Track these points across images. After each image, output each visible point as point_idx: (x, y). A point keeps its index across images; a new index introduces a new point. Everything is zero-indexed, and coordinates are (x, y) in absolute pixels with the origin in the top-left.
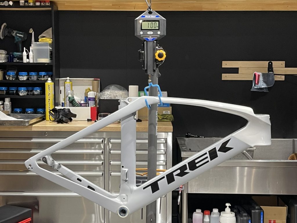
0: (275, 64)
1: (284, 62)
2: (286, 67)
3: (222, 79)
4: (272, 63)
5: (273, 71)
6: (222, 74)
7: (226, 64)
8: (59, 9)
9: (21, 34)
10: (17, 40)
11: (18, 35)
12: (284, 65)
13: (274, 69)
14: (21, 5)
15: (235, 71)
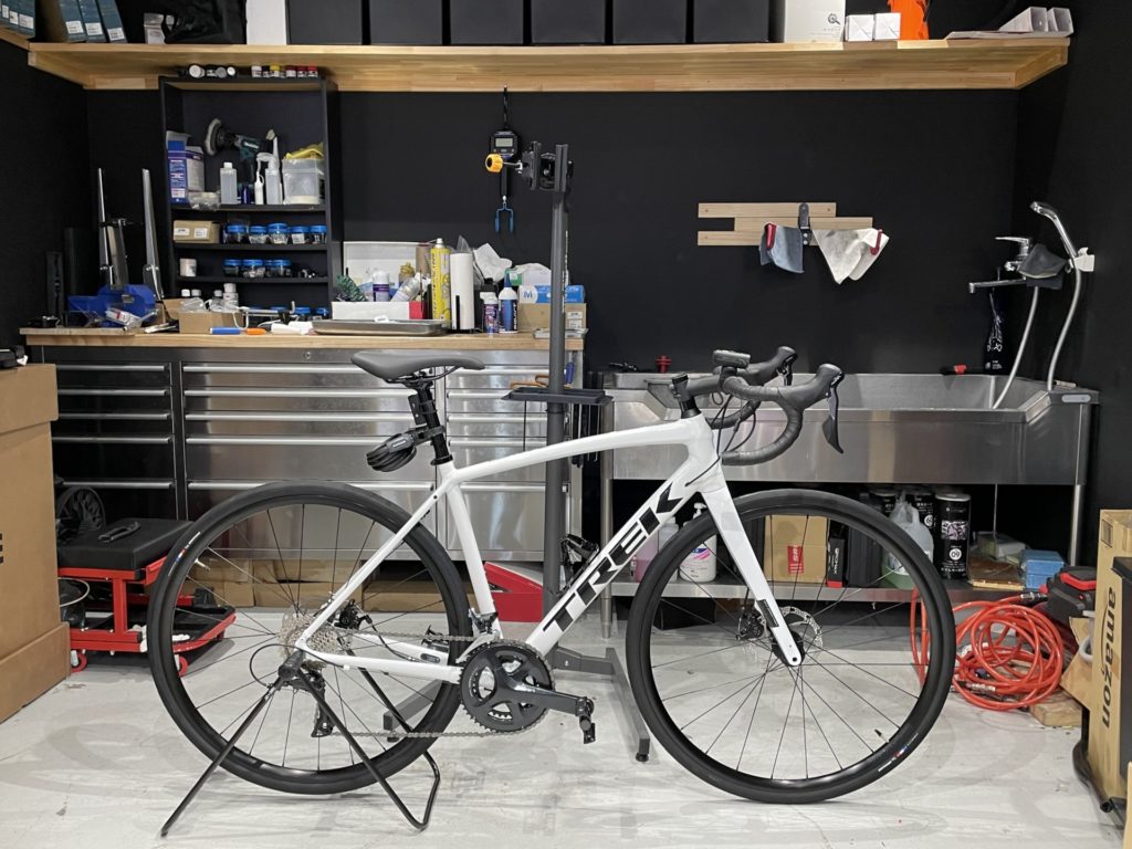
0: (815, 208)
1: (835, 204)
2: (837, 215)
3: (699, 244)
4: (807, 207)
5: (809, 226)
6: (700, 233)
7: (707, 210)
8: (341, 88)
9: (254, 143)
10: (245, 157)
11: (247, 144)
12: (834, 211)
13: (811, 219)
14: (255, 75)
15: (727, 224)
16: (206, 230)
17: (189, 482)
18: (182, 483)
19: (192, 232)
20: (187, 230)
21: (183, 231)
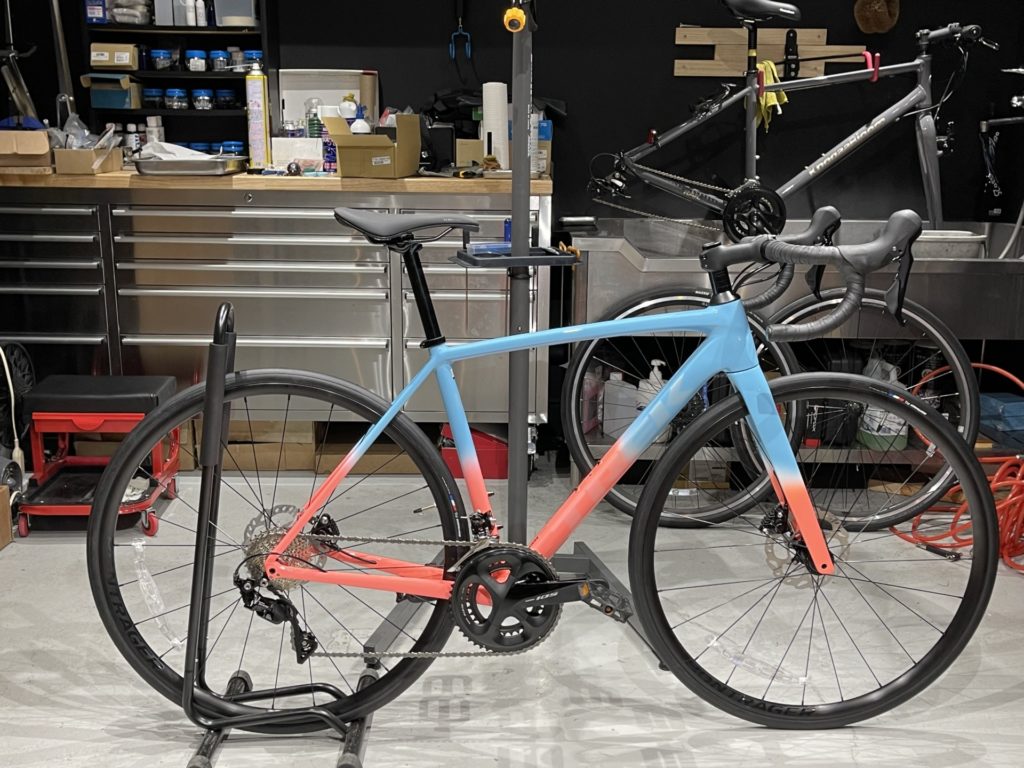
0: (803, 35)
1: (825, 30)
2: (828, 43)
3: (676, 74)
4: (795, 34)
5: (797, 55)
6: (676, 61)
7: (686, 35)
12: (824, 39)
13: (799, 48)
15: (706, 52)
16: (128, 54)
17: (122, 337)
18: (114, 337)
19: (112, 57)
20: (107, 54)
21: (101, 54)
